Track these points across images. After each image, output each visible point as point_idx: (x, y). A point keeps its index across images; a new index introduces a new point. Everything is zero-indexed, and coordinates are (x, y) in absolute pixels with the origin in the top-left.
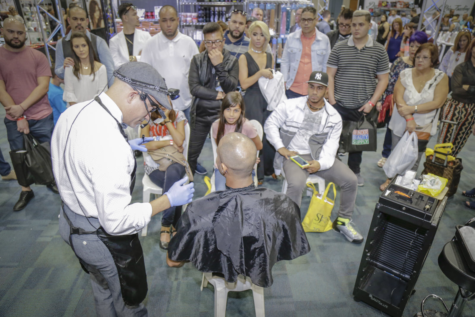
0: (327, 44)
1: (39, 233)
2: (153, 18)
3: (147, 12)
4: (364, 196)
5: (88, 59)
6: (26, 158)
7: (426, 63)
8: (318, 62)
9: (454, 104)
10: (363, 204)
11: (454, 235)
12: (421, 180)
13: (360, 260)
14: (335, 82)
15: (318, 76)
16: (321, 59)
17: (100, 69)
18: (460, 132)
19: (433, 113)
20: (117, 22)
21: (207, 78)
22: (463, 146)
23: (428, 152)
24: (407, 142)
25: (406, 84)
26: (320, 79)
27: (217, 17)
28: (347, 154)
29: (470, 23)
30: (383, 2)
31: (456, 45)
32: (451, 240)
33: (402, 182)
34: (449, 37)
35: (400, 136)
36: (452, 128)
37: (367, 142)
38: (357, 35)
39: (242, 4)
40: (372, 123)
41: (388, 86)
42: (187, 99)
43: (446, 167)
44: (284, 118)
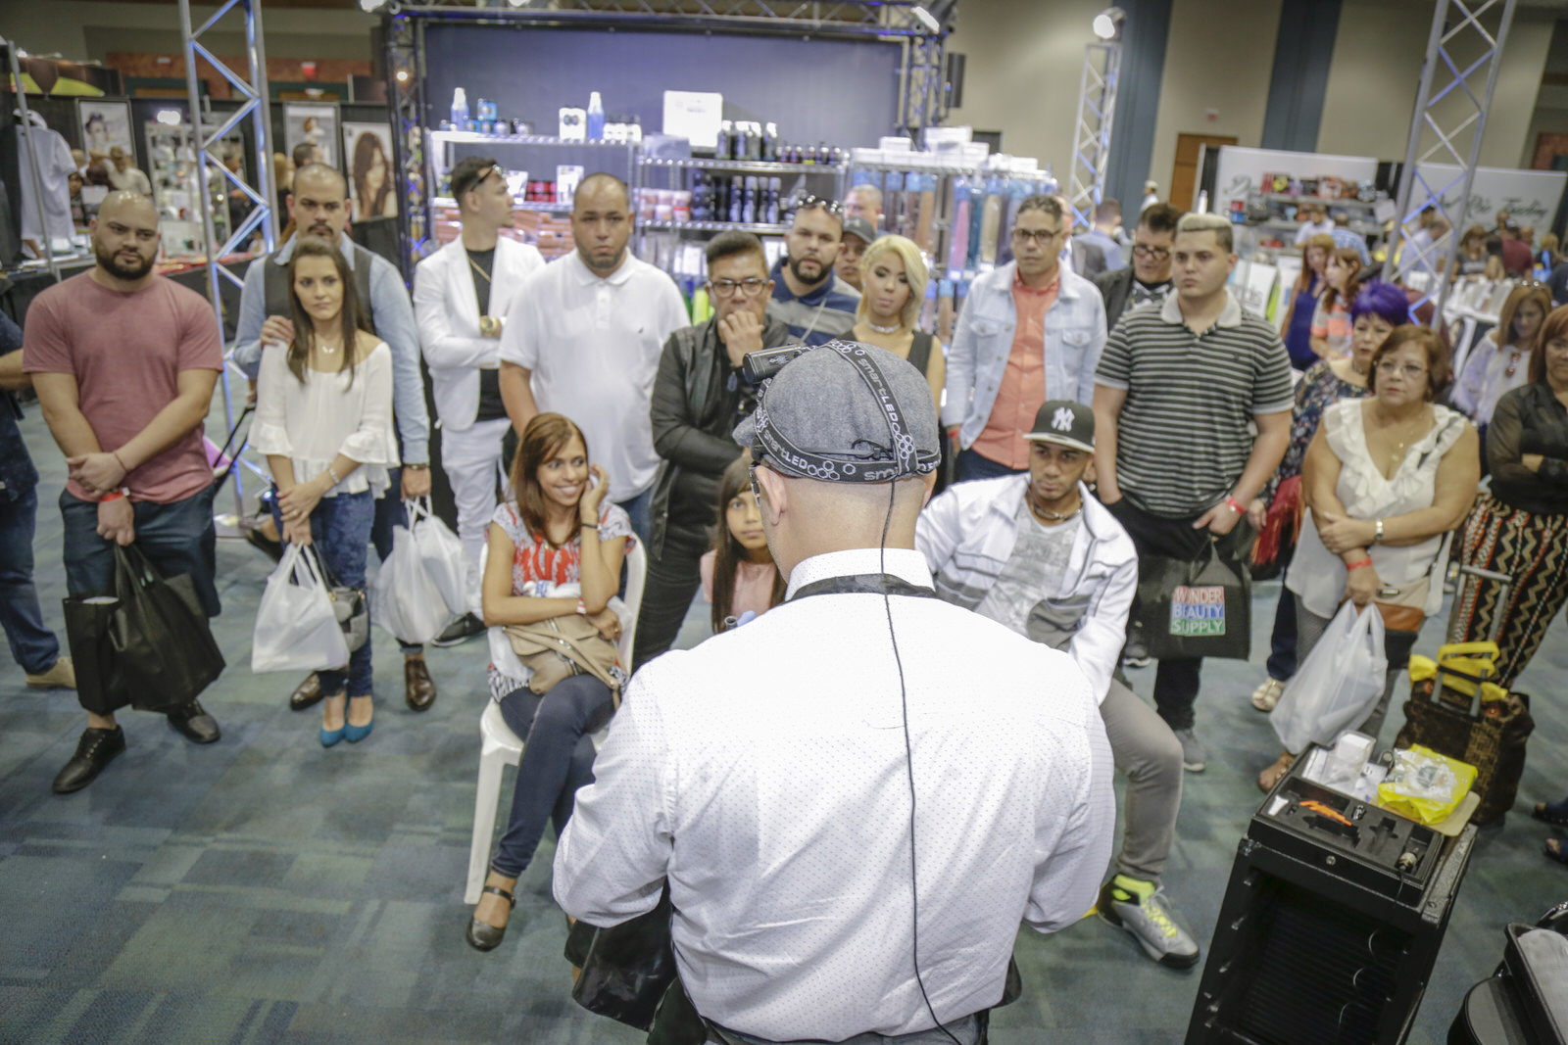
0: (1096, 311)
1: (128, 871)
2: (549, 200)
3: (532, 181)
4: (1206, 808)
5: (337, 324)
6: (115, 623)
7: (1413, 385)
8: (1067, 366)
9: (1497, 514)
10: (1202, 834)
11: (1501, 957)
12: (1389, 766)
13: (1185, 1026)
14: (1120, 431)
15: (1064, 419)
16: (1073, 357)
17: (372, 356)
18: (1522, 607)
19: (1433, 546)
20: (437, 208)
21: (710, 403)
22: (1532, 653)
23: (1418, 669)
24: (1350, 636)
25: (1344, 450)
26: (1069, 428)
27: (750, 207)
28: (1151, 665)
29: (1551, 255)
30: (1275, 179)
31: (1506, 328)
32: (1490, 975)
33: (1325, 770)
34: (1486, 294)
35: (1326, 615)
36: (1493, 592)
37: (1218, 627)
38: (1189, 286)
39: (833, 171)
40: (1235, 568)
41: (1288, 450)
42: (643, 465)
43: (1479, 718)
44: (951, 543)
